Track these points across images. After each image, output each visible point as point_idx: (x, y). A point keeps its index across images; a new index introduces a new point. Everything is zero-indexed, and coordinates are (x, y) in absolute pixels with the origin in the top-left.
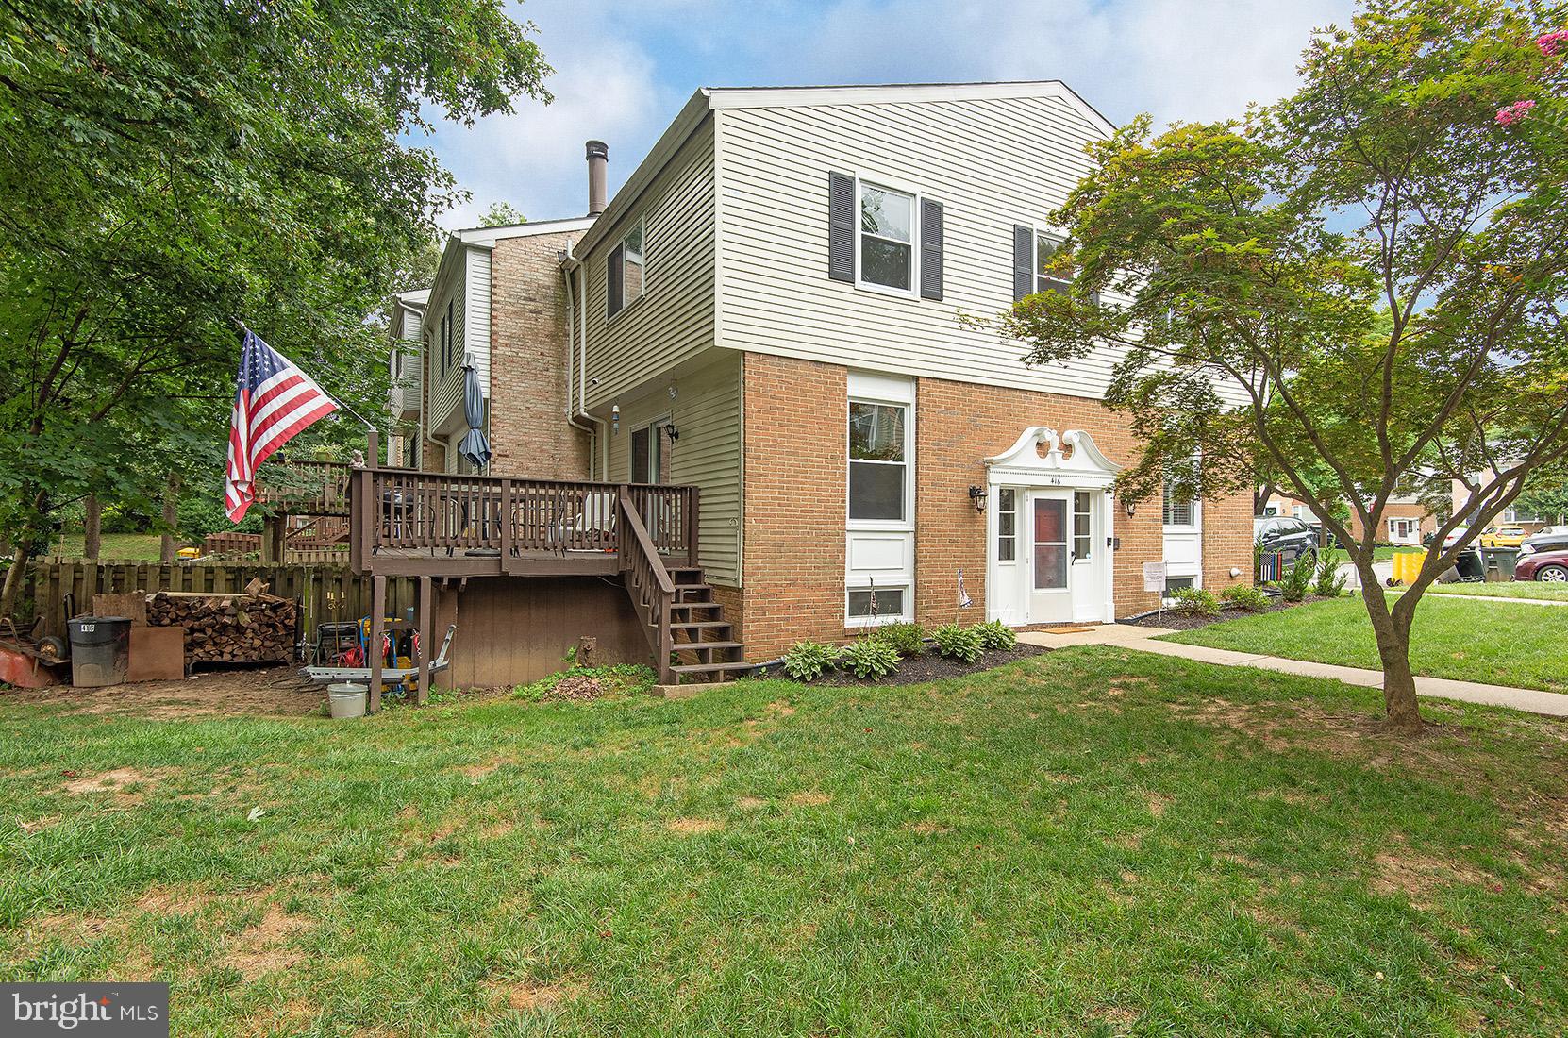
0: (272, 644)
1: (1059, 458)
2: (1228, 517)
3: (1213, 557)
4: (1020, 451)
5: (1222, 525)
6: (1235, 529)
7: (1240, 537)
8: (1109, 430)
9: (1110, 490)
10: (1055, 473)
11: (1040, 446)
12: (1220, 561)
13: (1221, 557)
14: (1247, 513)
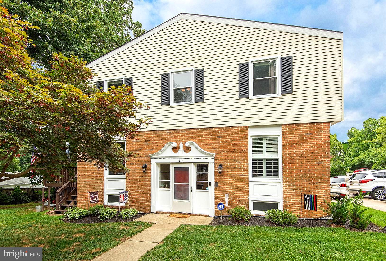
1: (181, 152)
2: (302, 175)
3: (289, 195)
4: (164, 151)
5: (297, 179)
6: (310, 181)
7: (316, 185)
8: (212, 139)
9: (212, 163)
10: (181, 158)
11: (175, 149)
12: (295, 197)
13: (296, 195)
14: (323, 173)
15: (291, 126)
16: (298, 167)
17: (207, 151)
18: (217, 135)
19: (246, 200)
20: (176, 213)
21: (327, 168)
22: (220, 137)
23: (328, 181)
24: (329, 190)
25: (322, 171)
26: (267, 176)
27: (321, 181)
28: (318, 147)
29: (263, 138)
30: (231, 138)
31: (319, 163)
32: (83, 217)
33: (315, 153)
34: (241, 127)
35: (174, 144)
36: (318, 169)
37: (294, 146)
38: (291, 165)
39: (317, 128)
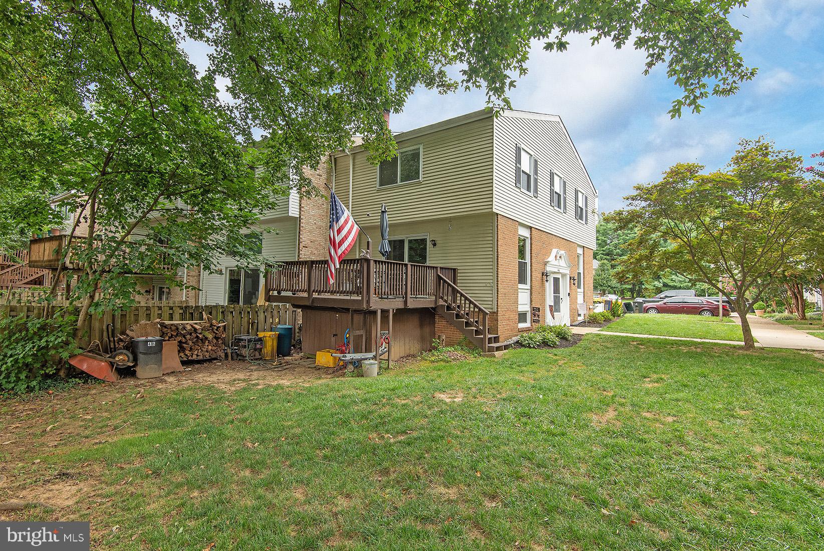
0: (216, 348)
1: (559, 262)
8: (567, 251)
9: (569, 274)
10: (559, 267)
11: (556, 257)
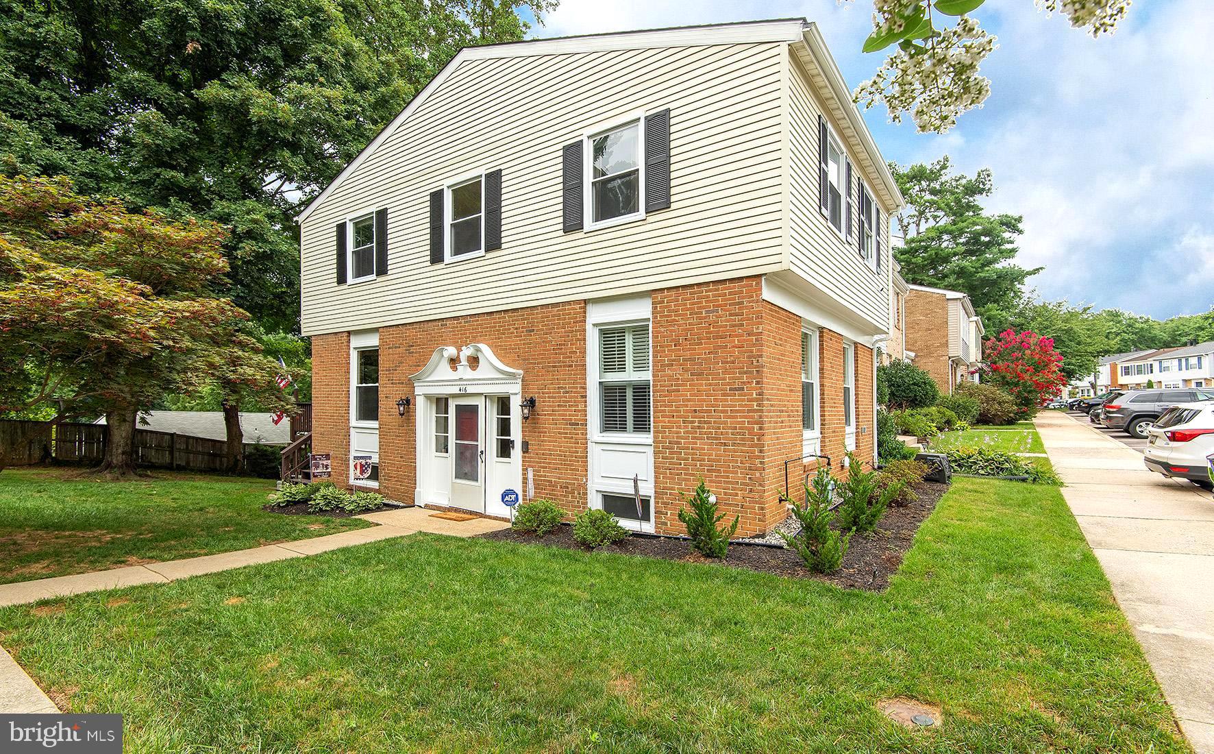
1: (464, 371)
2: (700, 422)
3: (671, 474)
4: (434, 370)
5: (687, 432)
6: (716, 439)
7: (729, 451)
8: (517, 336)
9: (516, 394)
10: (462, 383)
11: (454, 362)
12: (685, 480)
13: (685, 474)
14: (746, 417)
15: (673, 293)
16: (689, 400)
17: (507, 365)
18: (525, 327)
19: (580, 485)
20: (457, 510)
21: (755, 404)
22: (531, 331)
23: (759, 439)
24: (762, 463)
25: (743, 411)
26: (634, 428)
27: (743, 439)
28: (733, 347)
29: (624, 328)
30: (551, 333)
31: (735, 389)
32: (296, 503)
33: (727, 362)
34: (569, 303)
35: (451, 351)
36: (735, 406)
37: (680, 345)
38: (675, 396)
39: (730, 294)
